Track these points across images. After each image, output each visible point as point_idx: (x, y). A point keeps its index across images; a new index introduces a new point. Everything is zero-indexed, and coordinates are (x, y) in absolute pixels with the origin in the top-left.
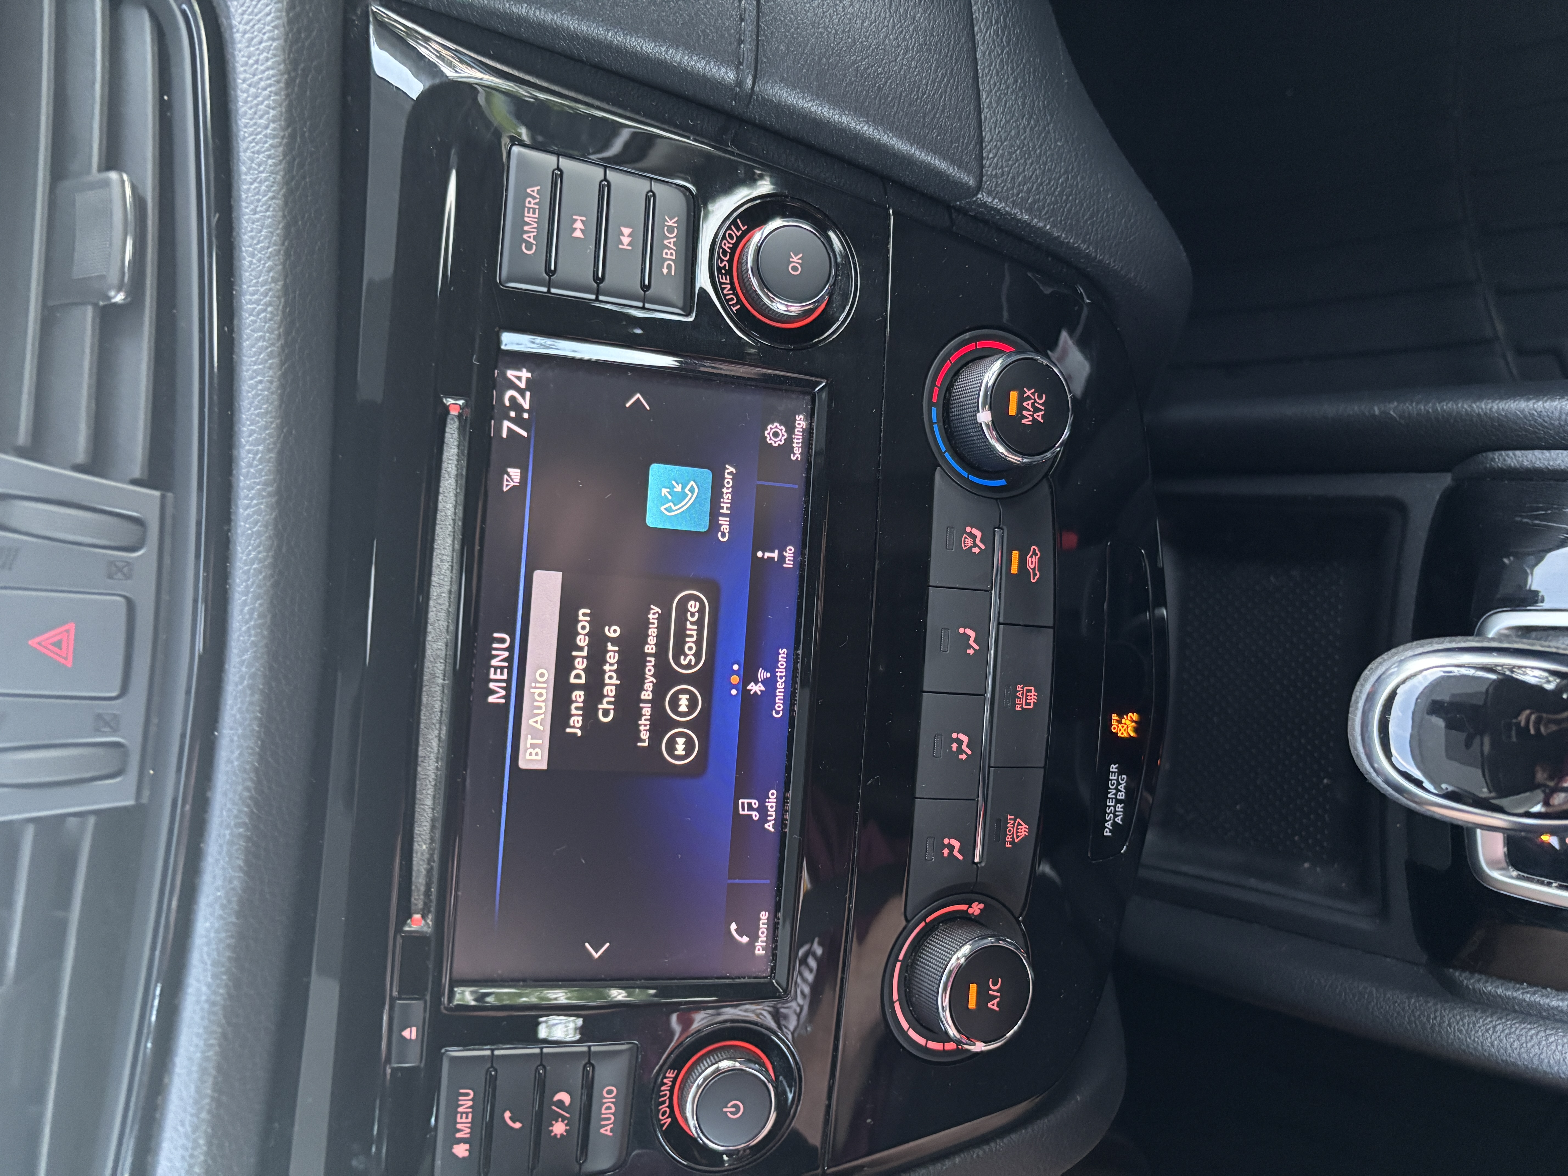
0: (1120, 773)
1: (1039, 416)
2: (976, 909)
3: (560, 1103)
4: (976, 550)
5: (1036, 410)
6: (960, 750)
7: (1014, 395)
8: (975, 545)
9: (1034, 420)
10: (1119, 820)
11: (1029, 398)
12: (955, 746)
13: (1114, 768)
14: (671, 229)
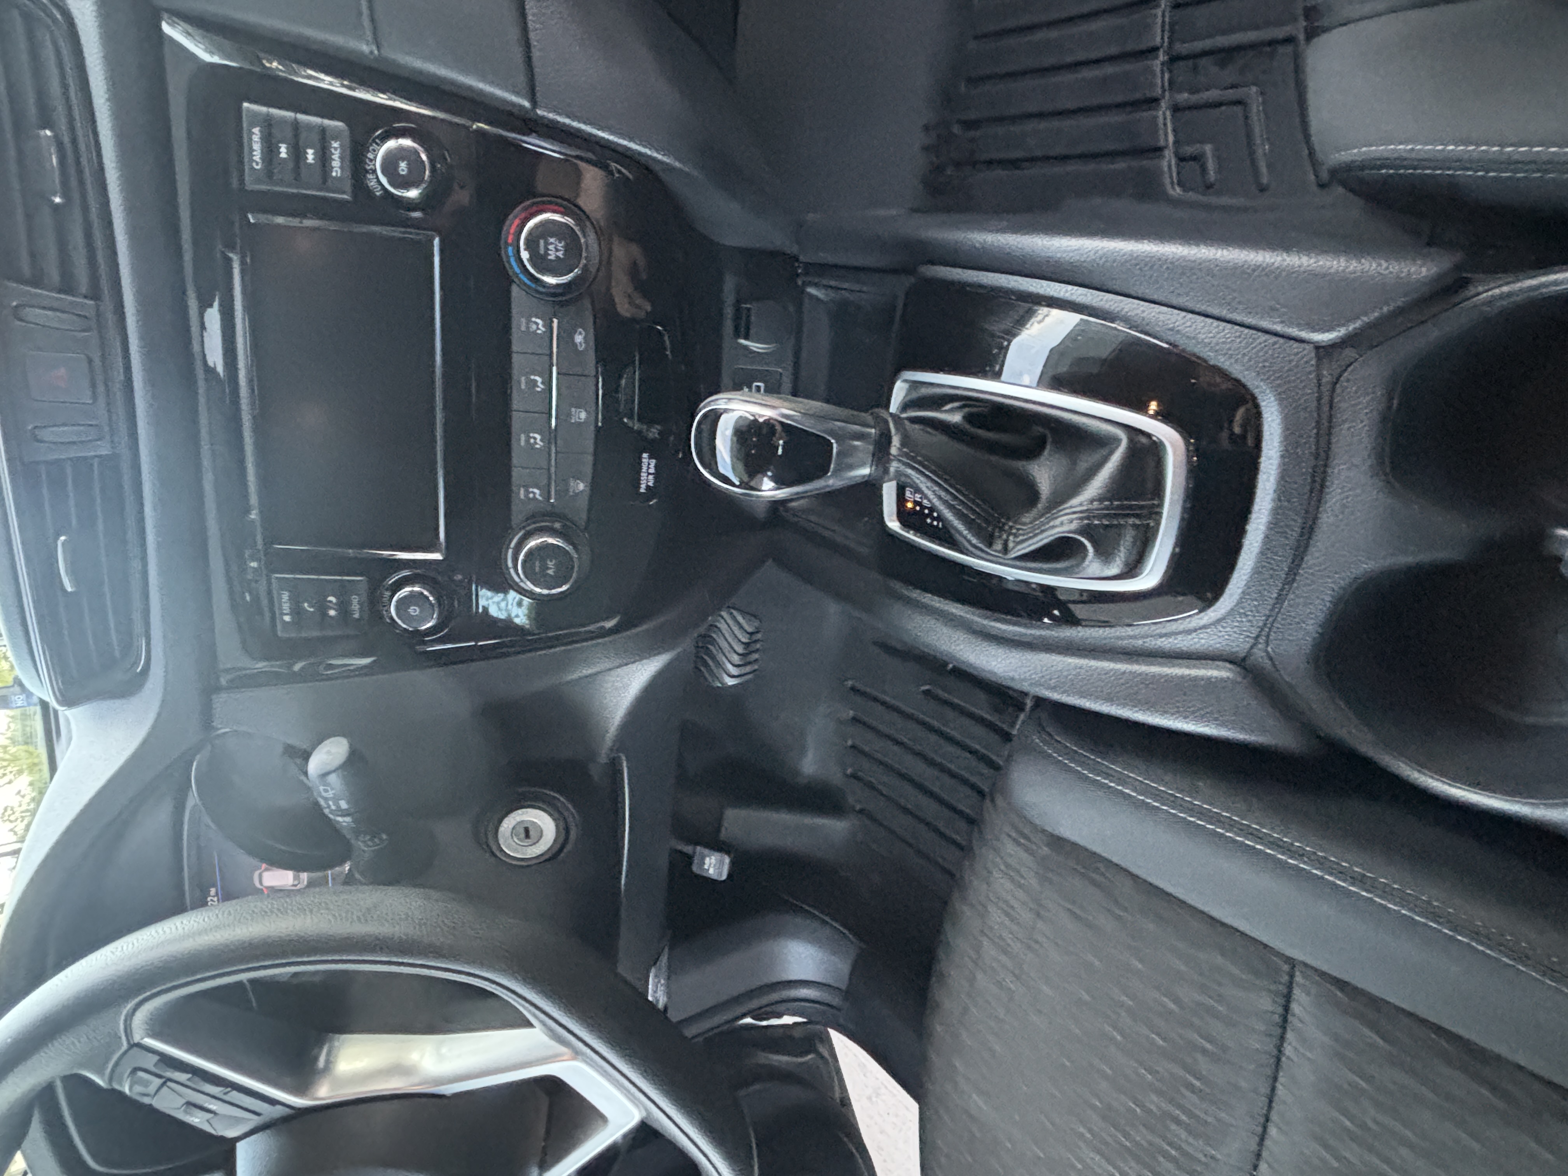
0: (650, 458)
1: (560, 254)
2: (557, 525)
3: (330, 602)
4: (539, 332)
5: (557, 250)
6: (536, 443)
7: (542, 242)
8: (538, 329)
9: (557, 257)
10: (651, 484)
11: (552, 243)
12: (532, 441)
13: (645, 455)
14: (336, 149)
